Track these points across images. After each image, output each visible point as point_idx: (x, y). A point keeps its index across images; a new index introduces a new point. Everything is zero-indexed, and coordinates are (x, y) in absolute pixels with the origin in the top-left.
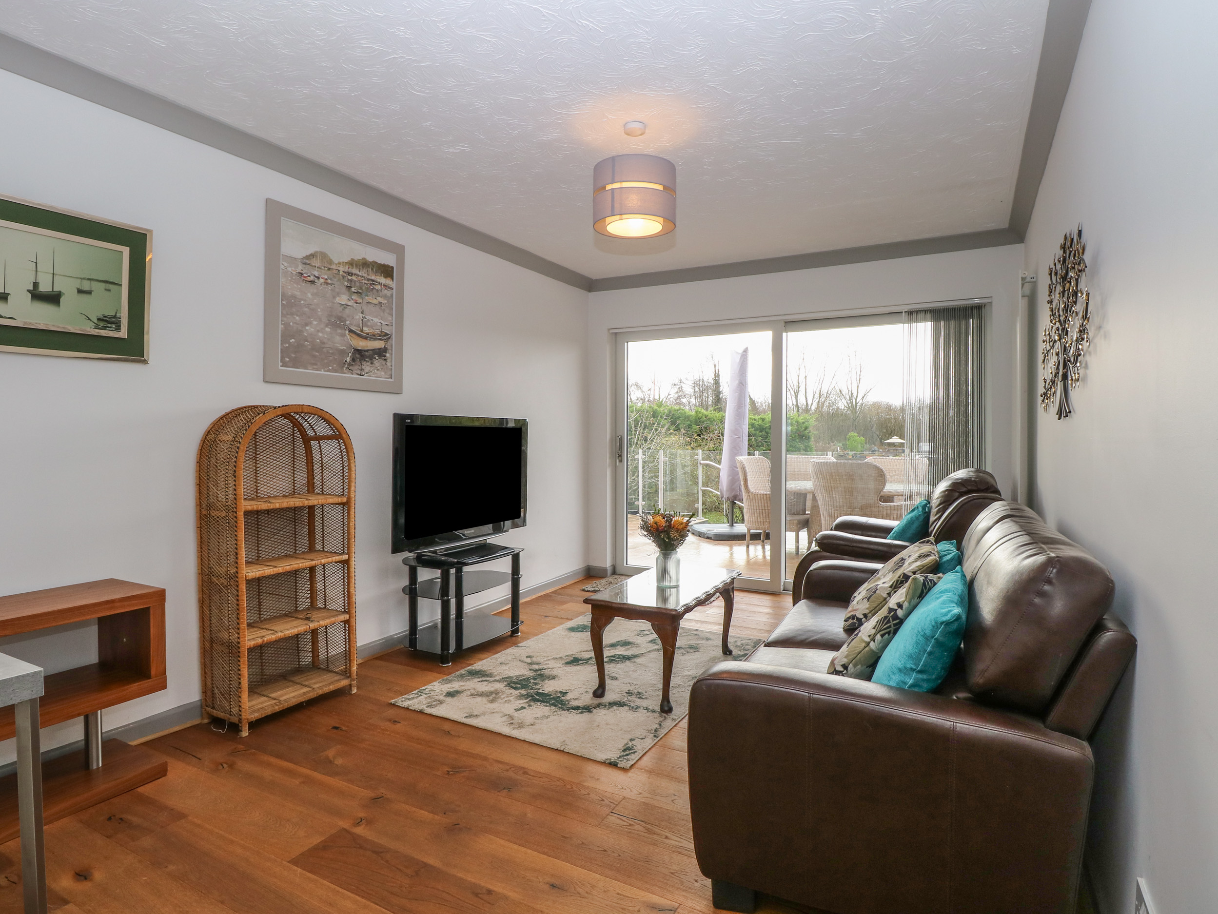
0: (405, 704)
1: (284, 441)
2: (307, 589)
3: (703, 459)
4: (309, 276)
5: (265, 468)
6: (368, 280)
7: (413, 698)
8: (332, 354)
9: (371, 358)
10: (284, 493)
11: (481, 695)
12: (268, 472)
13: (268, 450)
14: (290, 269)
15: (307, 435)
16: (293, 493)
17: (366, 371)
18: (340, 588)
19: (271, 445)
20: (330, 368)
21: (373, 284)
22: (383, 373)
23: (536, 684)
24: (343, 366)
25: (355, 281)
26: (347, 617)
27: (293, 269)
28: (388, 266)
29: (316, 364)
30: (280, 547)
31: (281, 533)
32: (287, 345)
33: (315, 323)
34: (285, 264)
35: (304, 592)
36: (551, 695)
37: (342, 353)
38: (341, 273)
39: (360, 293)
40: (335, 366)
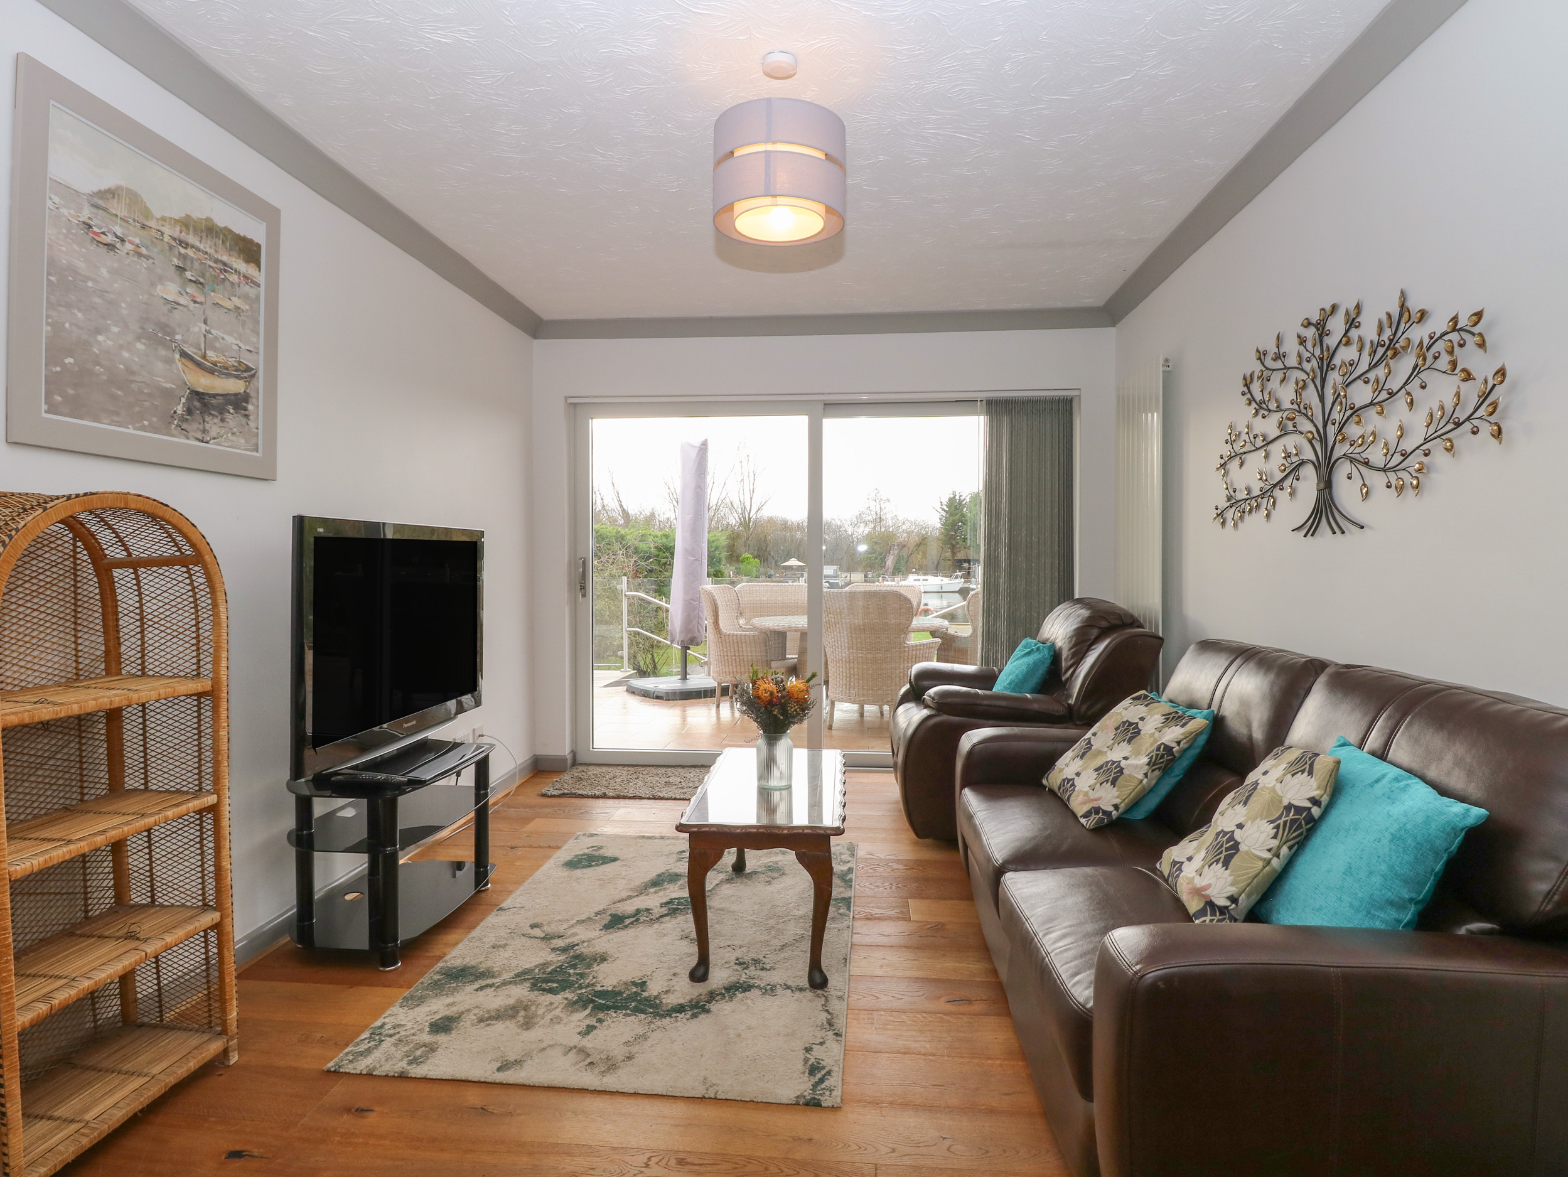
0: (362, 1065)
1: (54, 569)
2: (107, 870)
3: (629, 589)
4: (103, 233)
5: (14, 628)
6: (217, 261)
7: (369, 1051)
8: (149, 395)
9: (222, 411)
10: (56, 679)
11: (499, 1016)
12: (20, 637)
13: (20, 589)
14: (65, 211)
15: (105, 555)
16: (76, 679)
17: (213, 433)
18: (192, 860)
19: (27, 578)
20: (146, 423)
21: (226, 271)
22: (242, 441)
23: (582, 976)
24: (167, 421)
25: (192, 259)
26: (212, 917)
27: (72, 212)
28: (251, 242)
29: (117, 414)
30: (49, 793)
31: (52, 762)
32: (58, 369)
33: (115, 329)
34: (56, 199)
35: (101, 876)
36: (620, 993)
37: (167, 394)
38: (167, 238)
39: (201, 283)
40: (155, 419)
